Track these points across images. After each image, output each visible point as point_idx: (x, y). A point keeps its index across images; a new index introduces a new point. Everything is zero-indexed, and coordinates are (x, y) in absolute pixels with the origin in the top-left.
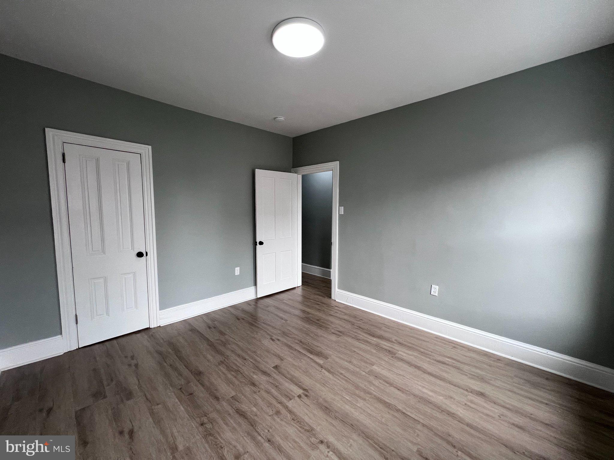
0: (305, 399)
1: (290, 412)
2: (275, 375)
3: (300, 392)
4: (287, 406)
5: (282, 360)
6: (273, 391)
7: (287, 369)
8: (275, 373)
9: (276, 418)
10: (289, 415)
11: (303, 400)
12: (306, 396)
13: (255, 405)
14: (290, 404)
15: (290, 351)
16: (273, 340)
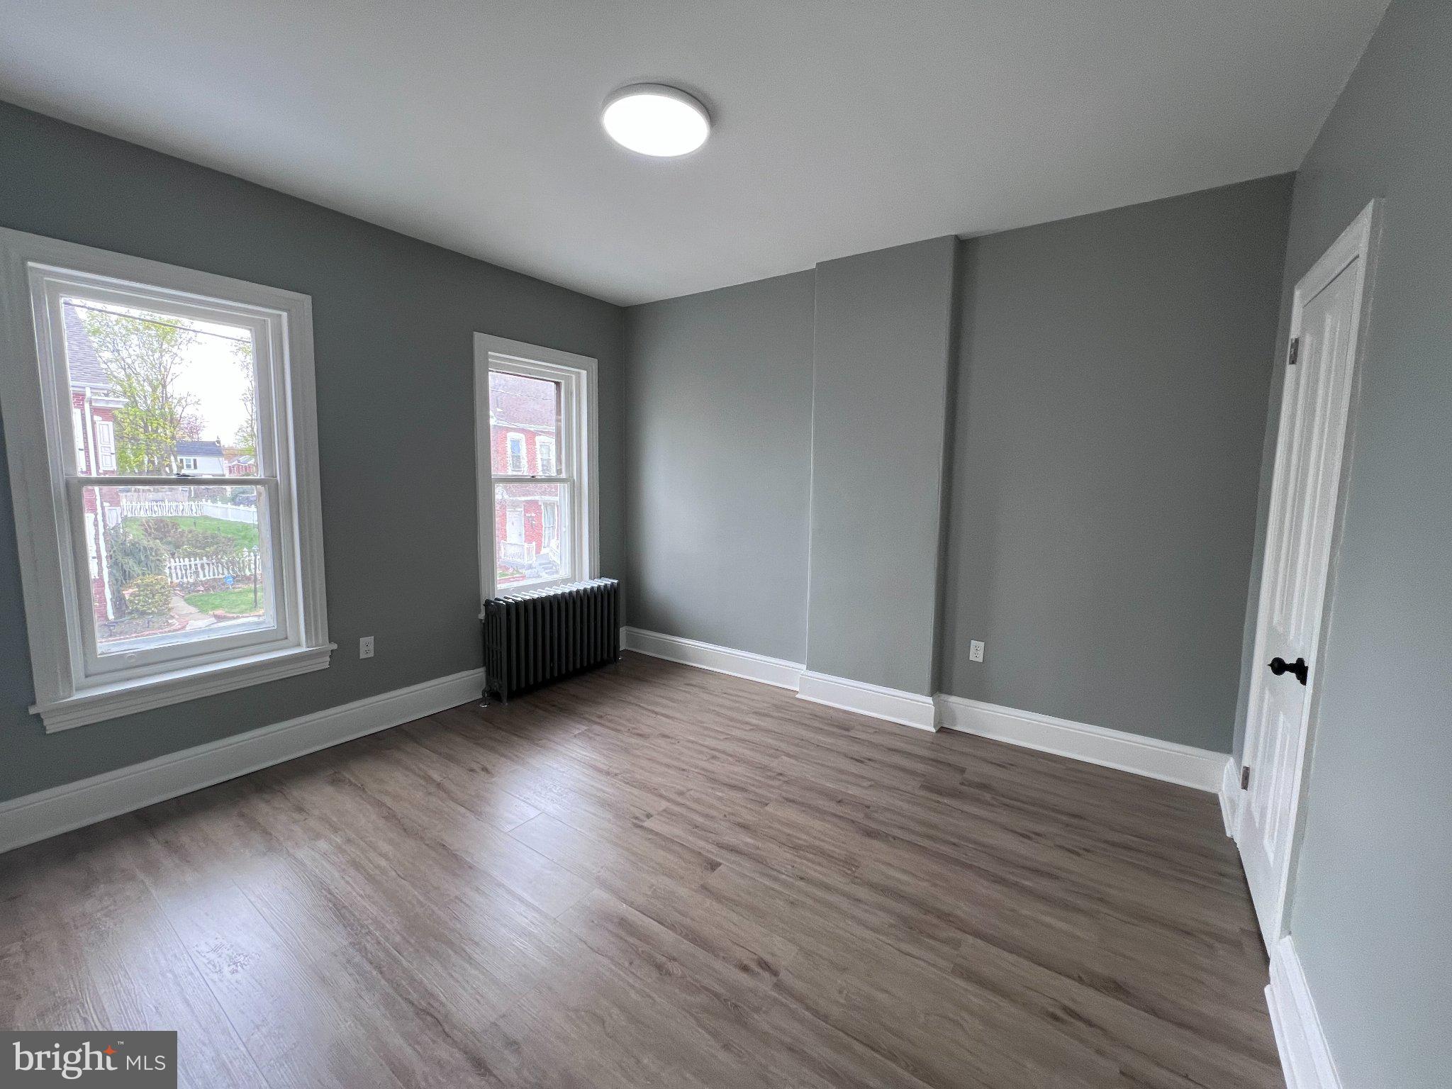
0: (638, 813)
1: (661, 796)
2: (709, 847)
3: (647, 824)
4: (669, 802)
5: (705, 888)
6: (700, 820)
7: (684, 864)
8: (708, 851)
9: (682, 788)
10: (664, 793)
11: (643, 812)
12: (637, 818)
13: (720, 799)
14: (664, 804)
15: (688, 920)
16: (764, 965)
